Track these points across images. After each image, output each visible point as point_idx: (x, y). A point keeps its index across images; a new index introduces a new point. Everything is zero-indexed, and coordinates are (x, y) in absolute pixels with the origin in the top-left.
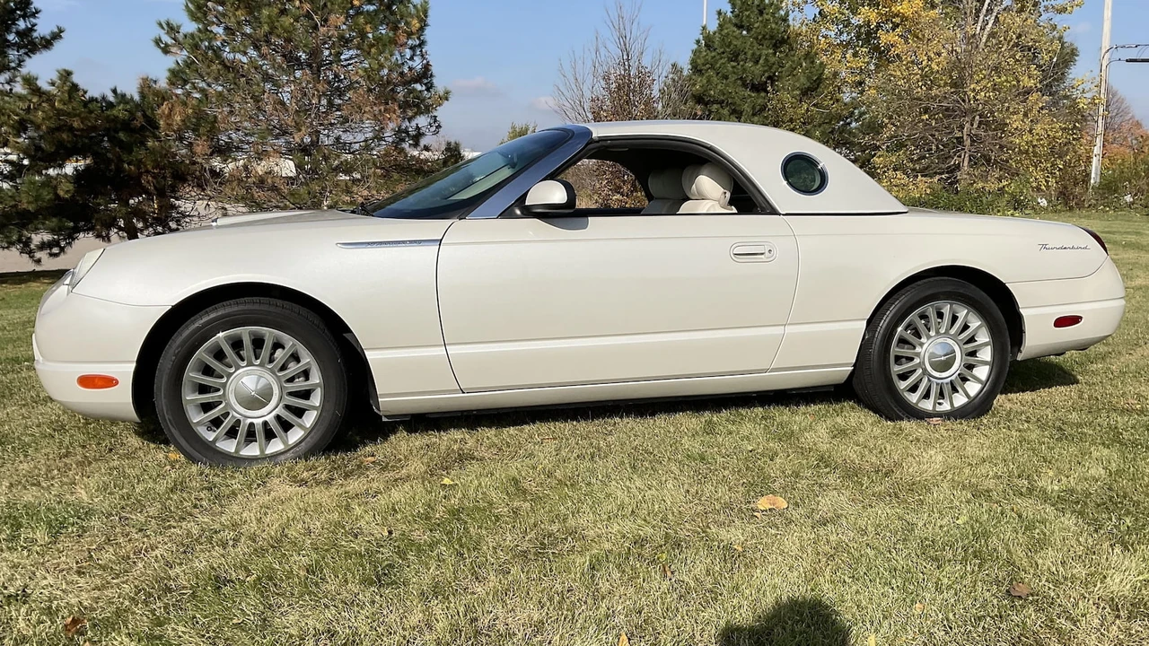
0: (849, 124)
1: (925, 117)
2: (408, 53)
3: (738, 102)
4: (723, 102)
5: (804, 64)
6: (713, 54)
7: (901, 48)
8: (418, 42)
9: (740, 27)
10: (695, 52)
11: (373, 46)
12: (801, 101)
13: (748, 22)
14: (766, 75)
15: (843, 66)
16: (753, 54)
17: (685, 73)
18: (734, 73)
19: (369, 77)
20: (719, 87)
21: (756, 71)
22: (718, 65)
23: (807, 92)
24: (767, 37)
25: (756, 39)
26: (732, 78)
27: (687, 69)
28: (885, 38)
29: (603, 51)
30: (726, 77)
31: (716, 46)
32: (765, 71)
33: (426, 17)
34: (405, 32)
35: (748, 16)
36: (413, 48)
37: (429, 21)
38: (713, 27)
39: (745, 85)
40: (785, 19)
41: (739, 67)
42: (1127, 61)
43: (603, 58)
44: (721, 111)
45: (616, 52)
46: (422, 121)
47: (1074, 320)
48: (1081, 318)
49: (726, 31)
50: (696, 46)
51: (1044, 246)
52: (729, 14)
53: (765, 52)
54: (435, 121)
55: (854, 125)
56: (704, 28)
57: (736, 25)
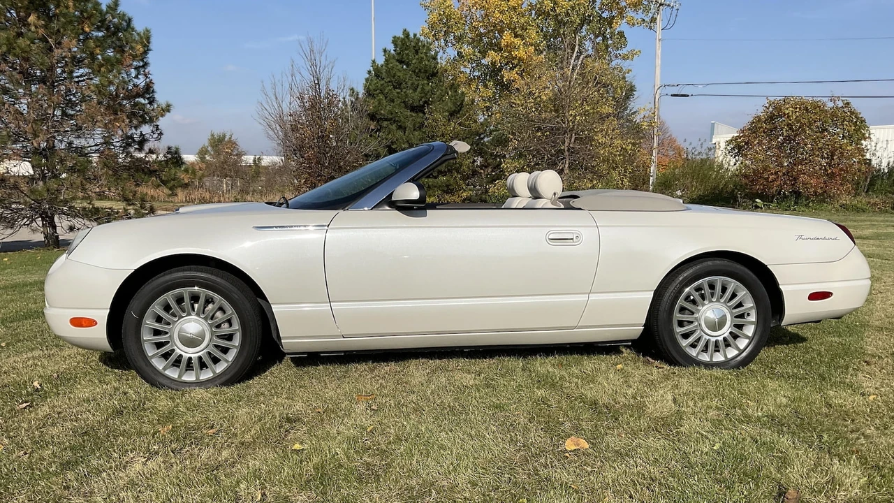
0: (483, 138)
1: (539, 134)
2: (133, 73)
3: (402, 119)
4: (391, 119)
5: (450, 93)
6: (382, 82)
7: (519, 83)
8: (141, 64)
9: (401, 62)
10: (367, 80)
11: (102, 65)
12: (449, 120)
13: (408, 59)
14: (423, 100)
15: (478, 94)
16: (412, 84)
17: (360, 96)
18: (399, 97)
19: (100, 91)
20: (388, 108)
21: (414, 97)
22: (386, 91)
23: (453, 114)
24: (422, 71)
25: (414, 72)
26: (397, 101)
27: (361, 91)
28: (507, 75)
29: (298, 77)
30: (393, 101)
31: (383, 76)
32: (422, 97)
33: (149, 43)
34: (130, 54)
35: (407, 54)
36: (137, 68)
37: (151, 46)
38: (381, 61)
39: (406, 107)
40: (435, 58)
41: (403, 93)
42: (688, 96)
43: (298, 82)
44: (390, 126)
45: (309, 78)
46: (146, 129)
47: (824, 295)
48: (832, 294)
49: (391, 65)
50: (368, 76)
51: (800, 237)
52: (392, 52)
53: (421, 82)
54: (157, 129)
55: (486, 139)
56: (374, 62)
57: (398, 60)
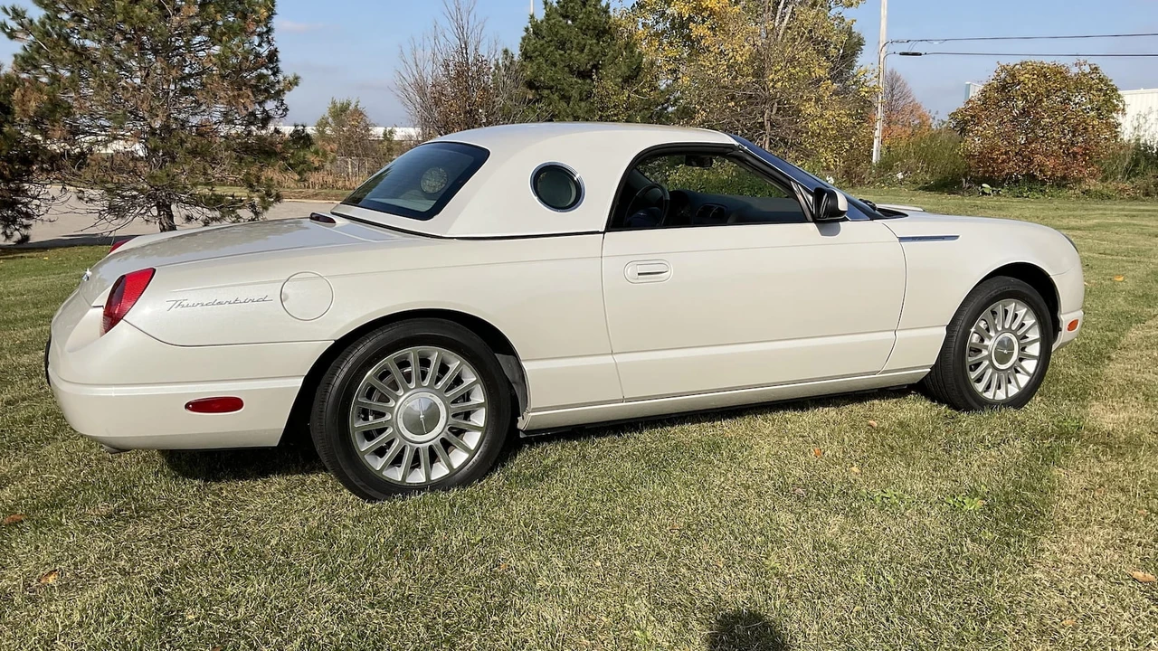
0: (666, 109)
1: (733, 104)
2: (256, 40)
3: (566, 86)
4: (553, 87)
5: (625, 53)
6: (542, 42)
7: (710, 40)
8: (265, 30)
9: (566, 17)
10: (524, 39)
11: (224, 34)
12: (623, 88)
13: (574, 13)
14: (591, 63)
15: (659, 54)
16: (578, 44)
17: (516, 59)
18: (562, 60)
19: (222, 64)
20: (548, 74)
21: (581, 59)
22: (547, 53)
23: (628, 80)
24: (591, 27)
25: (581, 28)
26: (560, 65)
27: (517, 53)
28: (697, 30)
29: (442, 40)
30: (555, 65)
31: (544, 34)
32: (590, 60)
33: (273, 6)
34: (254, 20)
35: (572, 8)
36: (260, 35)
37: (277, 10)
38: (541, 16)
39: (572, 72)
40: (606, 11)
41: (566, 55)
42: (921, 54)
43: (442, 45)
44: (551, 96)
45: (455, 41)
46: (270, 105)
49: (552, 20)
50: (525, 34)
52: (555, 5)
53: (589, 41)
54: (282, 104)
55: (670, 109)
56: (532, 17)
57: (561, 15)
